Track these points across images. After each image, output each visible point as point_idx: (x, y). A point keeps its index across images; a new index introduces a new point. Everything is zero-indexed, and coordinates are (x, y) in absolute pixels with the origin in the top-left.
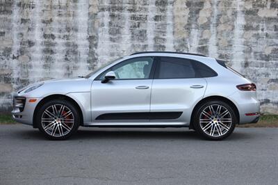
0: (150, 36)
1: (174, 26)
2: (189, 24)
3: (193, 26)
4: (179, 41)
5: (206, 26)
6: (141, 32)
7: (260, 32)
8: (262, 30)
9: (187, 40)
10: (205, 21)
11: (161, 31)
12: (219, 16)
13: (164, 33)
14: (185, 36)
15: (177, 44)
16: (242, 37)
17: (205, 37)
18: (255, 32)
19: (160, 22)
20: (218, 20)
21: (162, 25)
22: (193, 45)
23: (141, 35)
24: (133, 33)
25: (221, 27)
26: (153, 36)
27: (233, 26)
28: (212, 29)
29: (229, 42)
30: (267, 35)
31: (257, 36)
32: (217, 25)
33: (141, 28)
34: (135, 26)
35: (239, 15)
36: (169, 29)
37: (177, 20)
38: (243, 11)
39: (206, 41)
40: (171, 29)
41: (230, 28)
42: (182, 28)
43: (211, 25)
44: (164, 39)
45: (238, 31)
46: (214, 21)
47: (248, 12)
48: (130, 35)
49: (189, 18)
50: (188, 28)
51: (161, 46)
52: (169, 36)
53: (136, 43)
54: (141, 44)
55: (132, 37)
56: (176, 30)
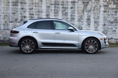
0: (69, 14)
1: (78, 11)
2: (84, 10)
3: (85, 11)
4: (80, 16)
5: (90, 11)
6: (66, 13)
7: (109, 13)
8: (110, 12)
9: (83, 16)
10: (90, 9)
11: (73, 12)
12: (95, 7)
13: (74, 13)
14: (82, 14)
15: (79, 17)
16: (103, 15)
17: (89, 15)
18: (107, 13)
19: (73, 9)
20: (94, 9)
21: (74, 10)
22: (85, 18)
23: (66, 14)
24: (63, 13)
25: (95, 11)
26: (70, 15)
27: (100, 11)
28: (92, 12)
29: (98, 17)
30: (112, 14)
31: (108, 15)
32: (94, 10)
33: (66, 12)
34: (63, 11)
35: (102, 7)
36: (76, 12)
37: (79, 9)
38: (103, 6)
39: (90, 16)
40: (77, 12)
41: (99, 11)
42: (81, 12)
43: (92, 11)
44: (74, 16)
45: (102, 13)
46: (93, 9)
47: (105, 6)
48: (62, 14)
49: (84, 8)
50: (83, 11)
51: (73, 18)
52: (76, 15)
53: (64, 17)
54: (66, 17)
55: (63, 15)
56: (79, 12)
